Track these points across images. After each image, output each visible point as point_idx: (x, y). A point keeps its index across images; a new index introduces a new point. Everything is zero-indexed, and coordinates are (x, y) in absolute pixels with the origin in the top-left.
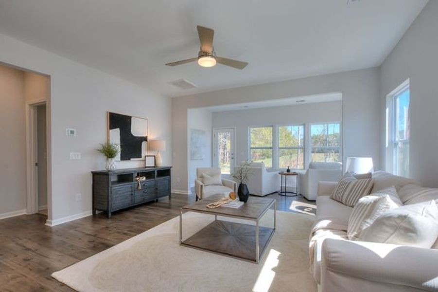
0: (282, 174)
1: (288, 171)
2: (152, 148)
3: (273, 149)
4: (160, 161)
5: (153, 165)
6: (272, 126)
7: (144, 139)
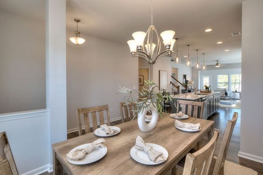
0: (233, 92)
1: (236, 91)
2: (190, 84)
3: (228, 83)
4: (192, 87)
5: (191, 88)
6: (228, 74)
7: (188, 81)
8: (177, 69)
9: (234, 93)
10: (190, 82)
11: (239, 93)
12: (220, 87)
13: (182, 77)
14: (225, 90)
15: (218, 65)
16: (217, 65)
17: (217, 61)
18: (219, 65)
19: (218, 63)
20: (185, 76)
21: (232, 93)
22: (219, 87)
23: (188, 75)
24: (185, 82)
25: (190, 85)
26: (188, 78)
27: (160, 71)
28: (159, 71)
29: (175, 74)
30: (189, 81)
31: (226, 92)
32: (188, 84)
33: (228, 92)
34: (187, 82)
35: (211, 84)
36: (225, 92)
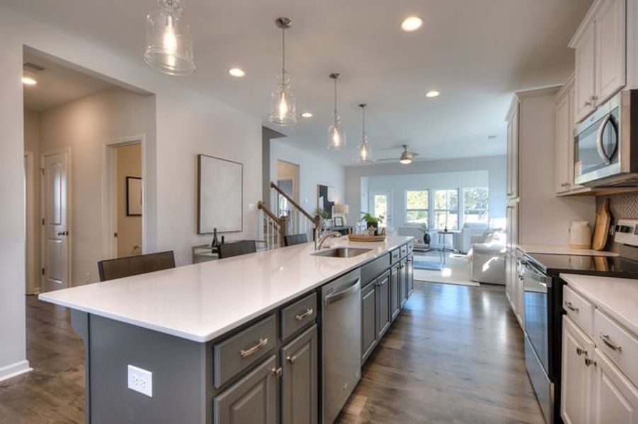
0: (440, 233)
1: (446, 230)
2: (339, 212)
3: (429, 211)
4: (345, 222)
5: (341, 225)
6: (428, 190)
7: (333, 204)
8: (298, 166)
9: (442, 235)
10: (338, 205)
11: (451, 235)
12: (411, 221)
13: (315, 192)
14: (423, 228)
15: (407, 159)
16: (404, 157)
17: (404, 146)
18: (410, 159)
19: (406, 152)
20: (323, 191)
21: (438, 235)
22: (409, 222)
23: (331, 187)
24: (324, 206)
25: (340, 215)
26: (334, 196)
27: (202, 157)
28: (199, 157)
29: (291, 181)
30: (335, 203)
31: (427, 232)
32: (335, 212)
33: (430, 234)
34: (329, 206)
35: (391, 212)
36: (423, 234)
